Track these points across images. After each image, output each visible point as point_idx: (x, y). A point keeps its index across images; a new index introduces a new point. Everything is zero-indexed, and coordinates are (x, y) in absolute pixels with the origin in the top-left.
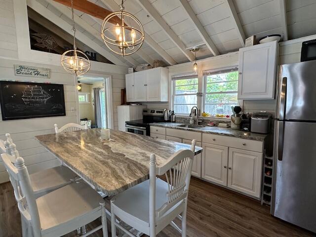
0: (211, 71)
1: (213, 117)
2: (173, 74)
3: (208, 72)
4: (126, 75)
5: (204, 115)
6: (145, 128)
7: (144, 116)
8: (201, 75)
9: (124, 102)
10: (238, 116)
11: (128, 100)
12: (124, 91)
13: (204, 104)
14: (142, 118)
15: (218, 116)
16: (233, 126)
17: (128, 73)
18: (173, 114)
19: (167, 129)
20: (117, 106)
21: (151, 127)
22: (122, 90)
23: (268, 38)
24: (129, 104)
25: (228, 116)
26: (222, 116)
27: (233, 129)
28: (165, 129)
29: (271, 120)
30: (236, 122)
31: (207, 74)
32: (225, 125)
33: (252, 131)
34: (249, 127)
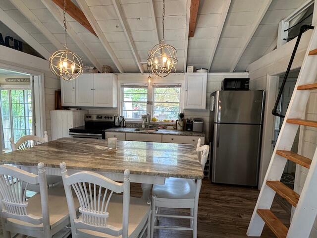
0: (159, 85)
1: (161, 122)
2: (122, 82)
3: (157, 85)
5: (154, 120)
6: (101, 135)
8: (150, 87)
9: (60, 106)
10: (182, 120)
11: (64, 104)
12: (58, 94)
13: (153, 111)
14: (84, 124)
15: (165, 121)
16: (179, 128)
18: (123, 120)
19: (127, 134)
20: (50, 110)
21: (106, 133)
22: (56, 91)
23: (202, 70)
25: (172, 121)
26: (169, 121)
27: (179, 130)
28: (124, 134)
30: (181, 125)
31: (156, 87)
33: (193, 130)
34: (192, 128)
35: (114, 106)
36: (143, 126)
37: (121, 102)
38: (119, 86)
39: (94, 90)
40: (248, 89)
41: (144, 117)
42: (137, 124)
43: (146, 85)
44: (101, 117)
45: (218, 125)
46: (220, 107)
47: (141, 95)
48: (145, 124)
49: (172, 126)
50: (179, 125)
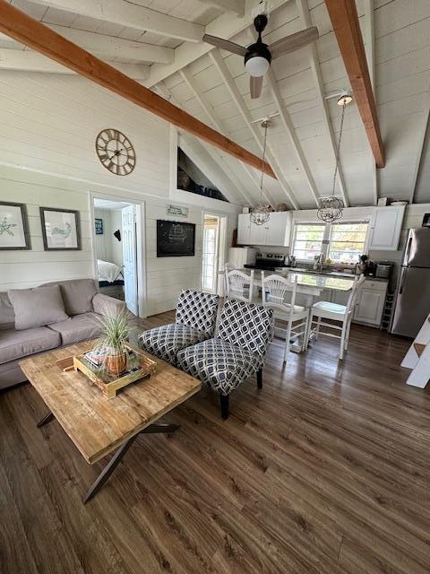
1: (337, 264)
2: (297, 220)
4: (240, 216)
5: (329, 261)
7: (257, 261)
9: (235, 244)
10: (364, 263)
11: (239, 242)
12: (236, 232)
13: (329, 251)
14: (254, 262)
15: (342, 263)
16: (359, 271)
17: (242, 213)
18: (294, 259)
20: (229, 248)
22: (234, 231)
24: (242, 246)
26: (347, 263)
29: (392, 268)
30: (362, 268)
33: (377, 275)
34: (374, 273)
35: (286, 244)
36: (315, 268)
37: (293, 241)
38: (293, 222)
41: (317, 258)
42: (308, 264)
43: (323, 222)
44: (271, 256)
47: (317, 233)
48: (317, 265)
49: (350, 269)
50: (360, 268)
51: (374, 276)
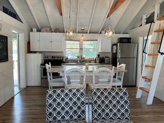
1: (87, 59)
3: (85, 39)
5: (84, 58)
9: (29, 51)
10: (99, 58)
11: (32, 50)
12: (29, 43)
15: (89, 58)
17: (32, 32)
18: (67, 58)
20: (26, 54)
25: (93, 58)
26: (91, 58)
27: (97, 63)
30: (99, 60)
32: (94, 62)
34: (104, 61)
36: (79, 62)
37: (65, 48)
39: (52, 42)
40: (130, 43)
41: (78, 57)
42: (75, 60)
43: (79, 40)
44: (55, 57)
45: (119, 59)
46: (120, 51)
47: (76, 45)
48: (79, 60)
49: (93, 61)
50: (98, 60)
51: (104, 63)
